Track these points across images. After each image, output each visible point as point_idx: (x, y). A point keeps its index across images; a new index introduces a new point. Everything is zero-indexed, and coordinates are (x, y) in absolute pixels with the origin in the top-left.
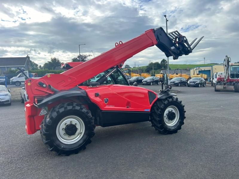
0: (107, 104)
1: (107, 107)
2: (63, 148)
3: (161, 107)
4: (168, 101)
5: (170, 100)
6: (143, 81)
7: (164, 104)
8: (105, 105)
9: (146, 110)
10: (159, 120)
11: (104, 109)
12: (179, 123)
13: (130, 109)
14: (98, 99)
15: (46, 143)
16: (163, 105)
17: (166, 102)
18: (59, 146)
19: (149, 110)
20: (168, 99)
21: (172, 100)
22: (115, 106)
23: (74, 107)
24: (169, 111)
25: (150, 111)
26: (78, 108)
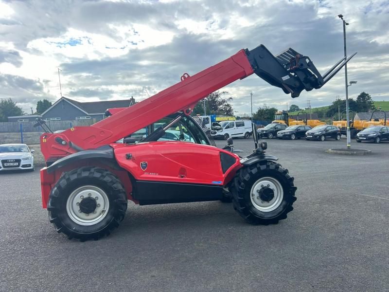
0: (146, 171)
1: (146, 175)
2: (75, 230)
3: (245, 178)
4: (259, 169)
5: (263, 167)
6: (306, 133)
7: (251, 174)
8: (143, 173)
9: (215, 183)
10: (239, 200)
11: (142, 178)
12: (281, 206)
13: (187, 179)
14: (130, 164)
15: (52, 222)
16: (248, 175)
17: (254, 171)
18: (69, 226)
19: (221, 183)
20: (258, 165)
21: (266, 167)
22: (159, 175)
23: (93, 173)
24: (262, 186)
25: (222, 184)
26: (97, 175)
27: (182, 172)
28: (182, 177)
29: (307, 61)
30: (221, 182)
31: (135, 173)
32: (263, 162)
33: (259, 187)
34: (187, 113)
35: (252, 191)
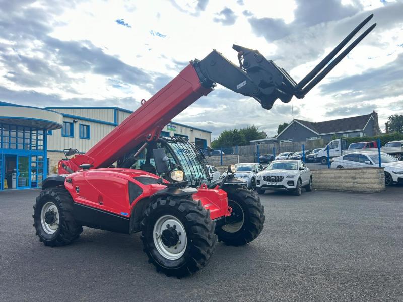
0: (79, 195)
1: (79, 199)
8: (77, 196)
9: (123, 214)
11: (77, 200)
13: (103, 207)
14: (69, 187)
18: (41, 231)
20: (158, 200)
22: (87, 199)
23: (51, 192)
24: (168, 226)
25: (128, 217)
26: (53, 194)
27: (100, 199)
28: (101, 204)
30: (128, 214)
31: (73, 195)
32: (164, 196)
33: (164, 227)
34: (149, 139)
35: (157, 230)
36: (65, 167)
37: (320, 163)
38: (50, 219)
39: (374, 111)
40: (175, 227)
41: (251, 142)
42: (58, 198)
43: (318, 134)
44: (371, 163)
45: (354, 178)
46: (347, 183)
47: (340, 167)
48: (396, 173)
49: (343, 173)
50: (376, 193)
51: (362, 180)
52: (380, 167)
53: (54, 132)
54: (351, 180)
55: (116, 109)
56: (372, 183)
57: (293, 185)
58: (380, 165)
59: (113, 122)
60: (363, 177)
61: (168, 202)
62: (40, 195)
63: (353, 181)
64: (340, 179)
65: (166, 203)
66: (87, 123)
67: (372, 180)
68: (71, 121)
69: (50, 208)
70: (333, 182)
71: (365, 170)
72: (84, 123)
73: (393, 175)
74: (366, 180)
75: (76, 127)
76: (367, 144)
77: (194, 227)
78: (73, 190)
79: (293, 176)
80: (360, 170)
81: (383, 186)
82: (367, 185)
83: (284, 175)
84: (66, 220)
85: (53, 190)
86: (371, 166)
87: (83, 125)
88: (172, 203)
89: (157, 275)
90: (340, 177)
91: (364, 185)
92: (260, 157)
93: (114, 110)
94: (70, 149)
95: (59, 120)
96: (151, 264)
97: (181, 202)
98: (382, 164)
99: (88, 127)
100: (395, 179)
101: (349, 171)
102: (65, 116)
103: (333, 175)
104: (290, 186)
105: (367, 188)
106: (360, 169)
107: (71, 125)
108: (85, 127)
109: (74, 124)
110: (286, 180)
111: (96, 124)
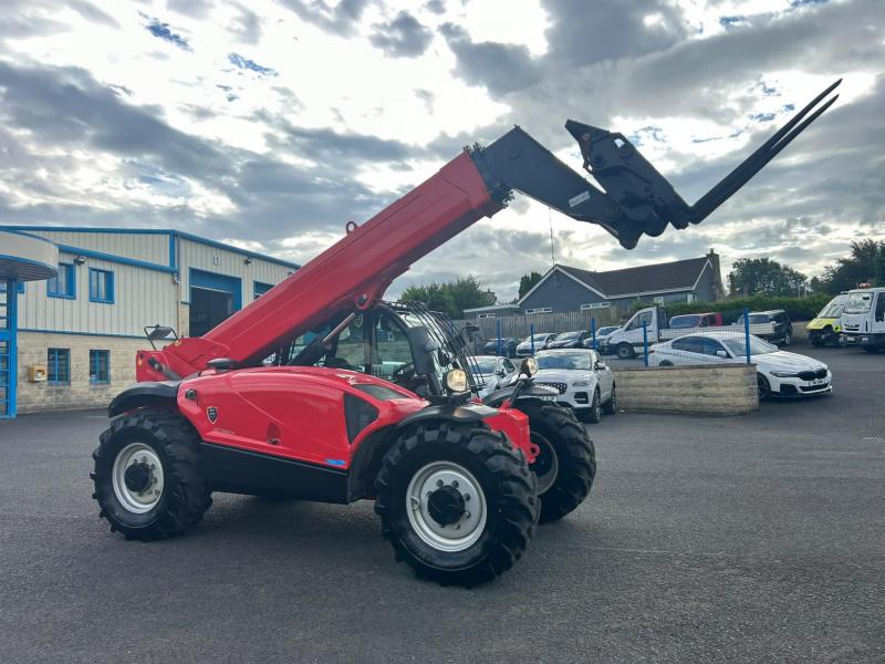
0: (217, 425)
1: (215, 433)
4: (421, 438)
5: (431, 436)
7: (404, 449)
8: (211, 428)
9: (332, 462)
11: (210, 437)
13: (280, 449)
14: (191, 408)
16: (398, 452)
17: (411, 442)
19: (342, 464)
20: (420, 430)
21: (436, 437)
22: (237, 434)
23: (141, 422)
24: (440, 483)
25: (346, 467)
26: (148, 425)
27: (272, 432)
28: (274, 443)
29: (619, 143)
30: (343, 462)
31: (200, 426)
32: (431, 423)
33: (431, 485)
34: (362, 305)
35: (413, 493)
36: (156, 366)
37: (616, 357)
38: (139, 479)
39: (712, 251)
40: (456, 484)
41: (466, 311)
42: (160, 434)
43: (604, 297)
44: (728, 356)
45: (698, 386)
46: (684, 395)
47: (666, 364)
48: (776, 375)
49: (678, 377)
50: (742, 415)
51: (713, 390)
52: (749, 364)
53: (30, 286)
54: (692, 390)
55: (174, 236)
56: (734, 395)
57: (586, 402)
58: (748, 360)
59: (167, 264)
60: (716, 385)
61: (443, 434)
62: (113, 429)
63: (695, 391)
64: (670, 389)
65: (439, 436)
66: (107, 267)
67: (733, 389)
68: (69, 260)
69: (135, 456)
70: (657, 394)
71: (719, 370)
72: (100, 265)
73: (772, 379)
74: (723, 390)
75: (82, 275)
76: (705, 318)
77: (505, 483)
78: (202, 416)
79: (585, 384)
80: (710, 371)
81: (755, 400)
82: (724, 400)
83: (567, 381)
84: (184, 481)
85: (146, 416)
86: (729, 361)
87: (99, 271)
88: (453, 437)
89: (419, 584)
90: (669, 385)
91: (717, 400)
92: (489, 344)
93: (168, 237)
94: (158, 326)
95: (51, 258)
96: (403, 562)
97: (473, 434)
98: (752, 357)
99: (109, 275)
100: (775, 387)
101: (688, 372)
102: (63, 250)
103: (656, 381)
104: (579, 402)
105: (724, 405)
106: (709, 367)
107: (70, 269)
108: (102, 275)
109: (77, 268)
110: (571, 390)
111: (128, 269)
